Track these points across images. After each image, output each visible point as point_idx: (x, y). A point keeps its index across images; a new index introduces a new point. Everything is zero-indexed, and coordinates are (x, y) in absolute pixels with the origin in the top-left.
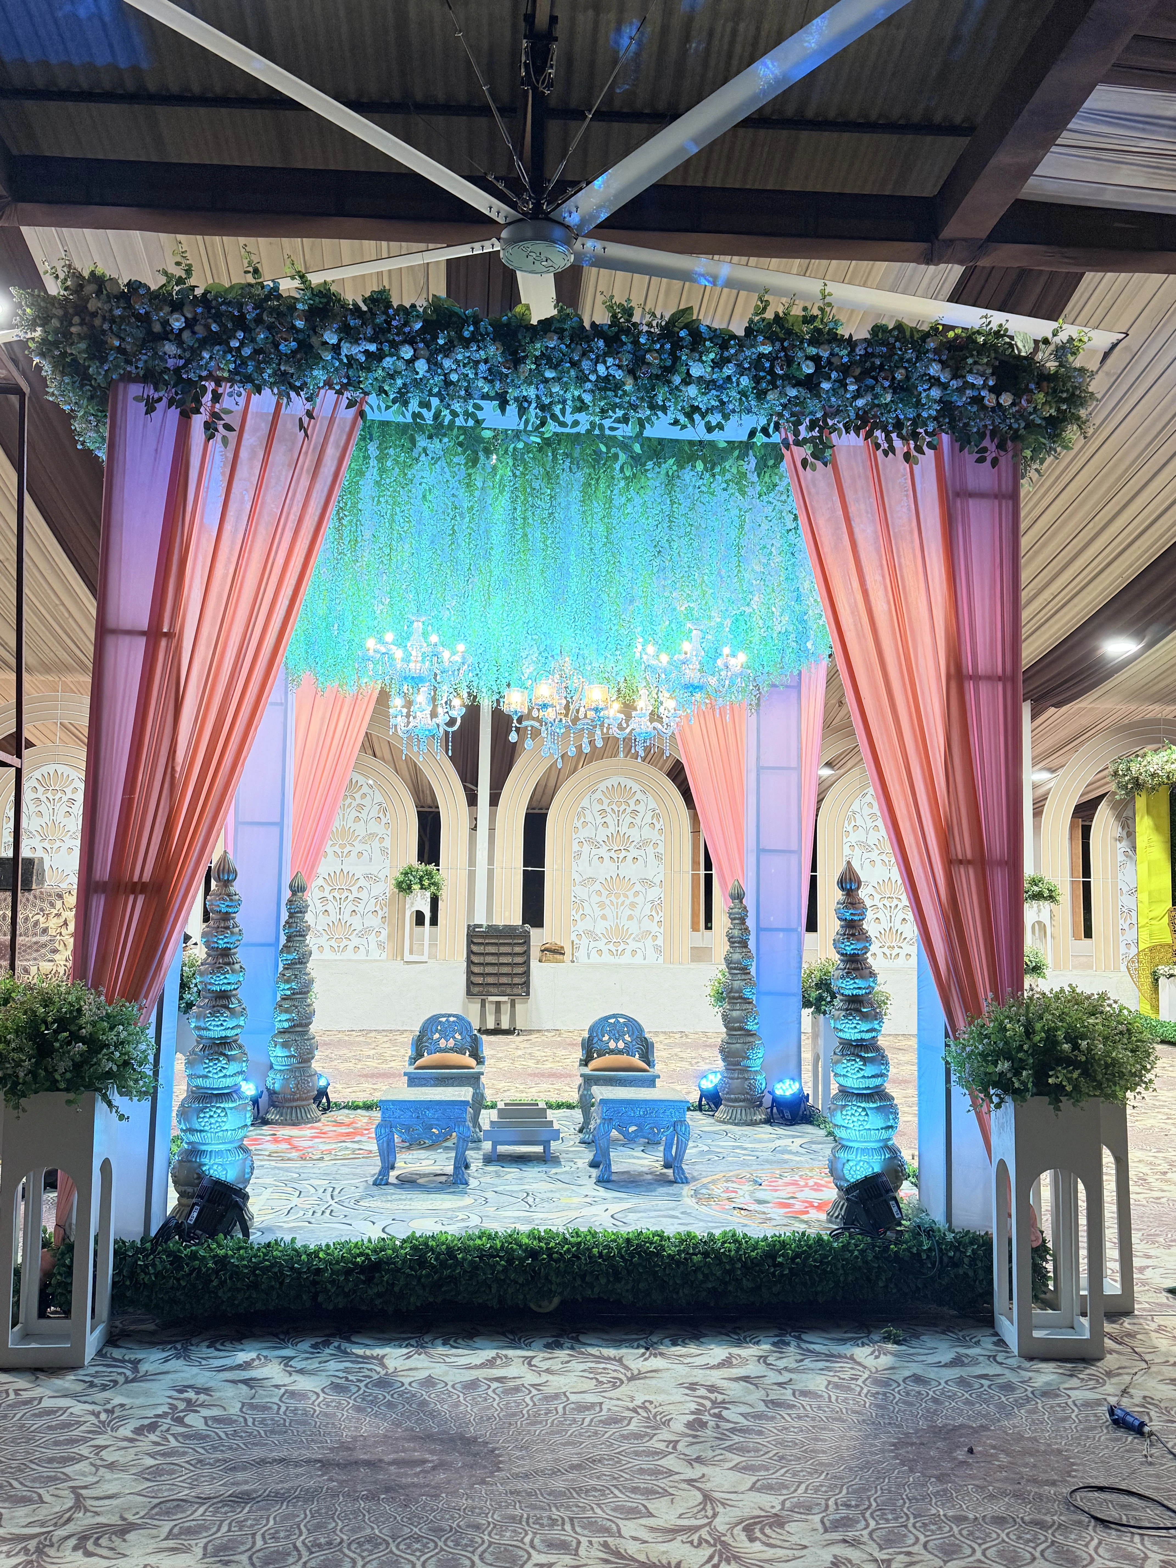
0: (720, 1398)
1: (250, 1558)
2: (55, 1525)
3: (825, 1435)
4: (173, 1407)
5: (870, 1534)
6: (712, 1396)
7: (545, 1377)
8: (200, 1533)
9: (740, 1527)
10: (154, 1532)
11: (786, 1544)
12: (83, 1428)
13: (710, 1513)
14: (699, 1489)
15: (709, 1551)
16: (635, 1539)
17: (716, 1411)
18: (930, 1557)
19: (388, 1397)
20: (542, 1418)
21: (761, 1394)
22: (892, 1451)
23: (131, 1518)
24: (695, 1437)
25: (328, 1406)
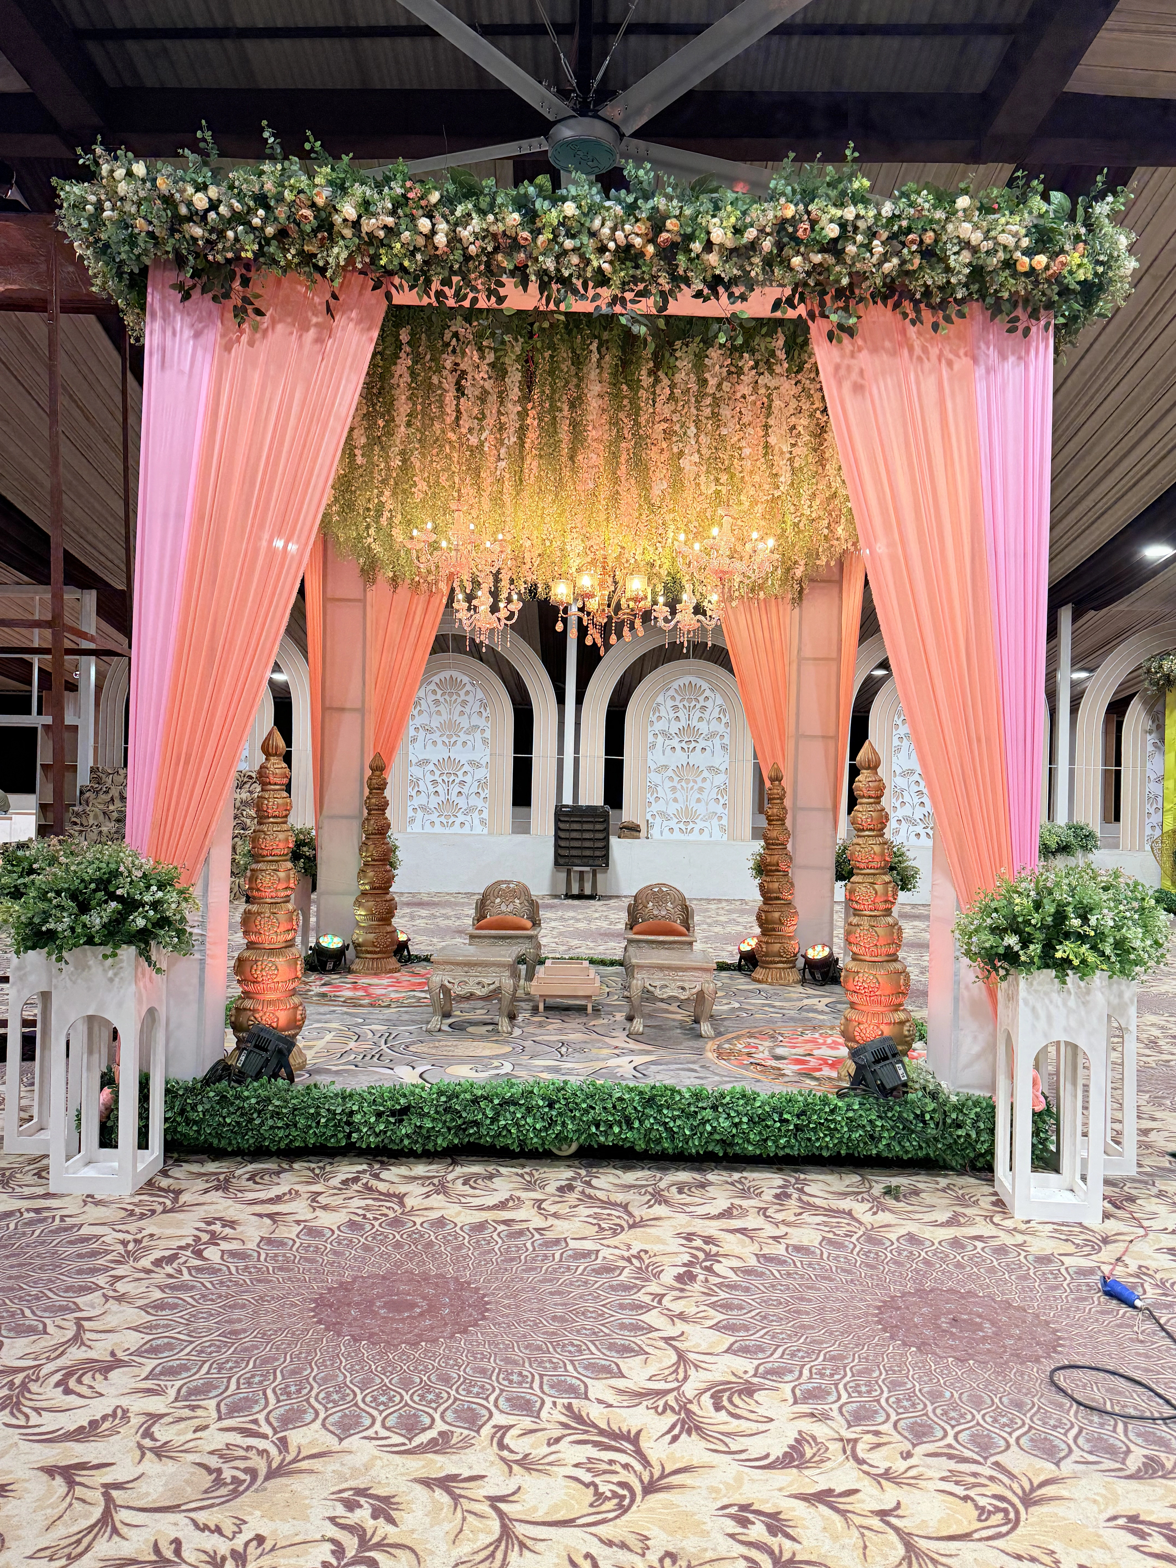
0: (714, 1249)
1: (218, 1405)
2: (48, 1358)
3: (810, 1294)
4: (197, 1239)
5: (840, 1409)
6: (707, 1248)
7: (551, 1221)
8: (179, 1373)
9: (709, 1394)
10: (136, 1370)
11: (752, 1416)
12: (109, 1257)
13: (681, 1376)
14: (675, 1348)
15: (673, 1418)
16: (600, 1401)
17: (708, 1264)
18: (899, 1438)
19: (398, 1237)
20: (538, 1264)
21: (755, 1248)
22: (876, 1315)
23: (120, 1355)
24: (682, 1290)
25: (339, 1243)
